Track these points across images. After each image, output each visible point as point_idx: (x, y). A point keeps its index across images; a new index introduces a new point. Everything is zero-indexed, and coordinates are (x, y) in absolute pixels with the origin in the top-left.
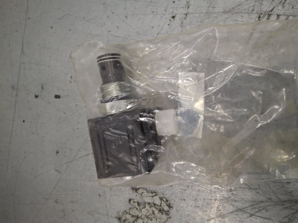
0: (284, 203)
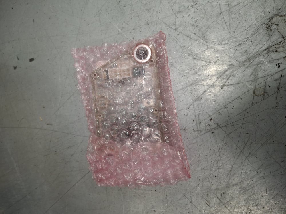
0: (244, 64)
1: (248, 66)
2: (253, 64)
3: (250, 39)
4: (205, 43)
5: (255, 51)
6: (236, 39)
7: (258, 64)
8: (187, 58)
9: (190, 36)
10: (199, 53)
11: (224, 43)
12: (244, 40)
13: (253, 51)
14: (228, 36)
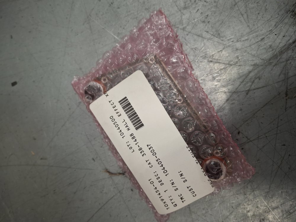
1: (276, 65)
2: (281, 60)
3: (273, 31)
4: (221, 41)
5: (281, 45)
6: (257, 33)
7: (287, 60)
8: (201, 62)
9: (202, 35)
10: (215, 54)
11: (243, 39)
12: (267, 33)
13: (279, 46)
14: (248, 30)
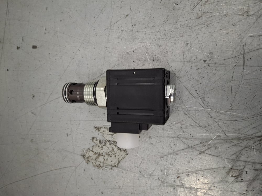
0: (232, 141)
1: (235, 145)
6: (235, 113)
7: (246, 147)
9: (190, 91)
11: (221, 112)
12: (243, 118)
13: (246, 133)
14: (229, 107)
